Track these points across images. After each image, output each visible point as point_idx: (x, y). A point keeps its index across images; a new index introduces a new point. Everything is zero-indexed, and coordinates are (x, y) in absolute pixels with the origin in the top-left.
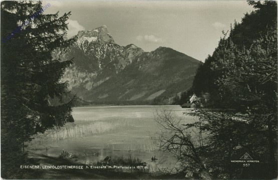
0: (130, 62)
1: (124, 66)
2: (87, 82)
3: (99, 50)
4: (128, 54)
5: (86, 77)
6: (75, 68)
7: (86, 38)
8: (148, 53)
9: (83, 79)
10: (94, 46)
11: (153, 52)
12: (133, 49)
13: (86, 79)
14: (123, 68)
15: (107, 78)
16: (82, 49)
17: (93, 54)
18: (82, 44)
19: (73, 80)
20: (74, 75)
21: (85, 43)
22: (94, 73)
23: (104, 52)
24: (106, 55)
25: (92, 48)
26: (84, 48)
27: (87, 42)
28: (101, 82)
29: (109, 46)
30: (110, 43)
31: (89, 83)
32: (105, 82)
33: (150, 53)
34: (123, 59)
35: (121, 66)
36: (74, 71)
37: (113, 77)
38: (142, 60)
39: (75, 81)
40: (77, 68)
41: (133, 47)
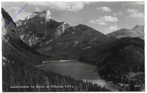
0: (63, 32)
1: (60, 34)
4: (62, 27)
5: (40, 39)
6: (33, 35)
8: (73, 27)
9: (38, 40)
11: (76, 27)
12: (65, 25)
13: (40, 41)
14: (59, 35)
15: (51, 40)
19: (32, 41)
20: (33, 38)
22: (44, 37)
28: (48, 42)
31: (41, 43)
32: (50, 42)
33: (74, 27)
34: (59, 30)
35: (58, 34)
36: (33, 36)
37: (54, 40)
38: (70, 31)
39: (33, 42)
40: (34, 35)
41: (65, 23)
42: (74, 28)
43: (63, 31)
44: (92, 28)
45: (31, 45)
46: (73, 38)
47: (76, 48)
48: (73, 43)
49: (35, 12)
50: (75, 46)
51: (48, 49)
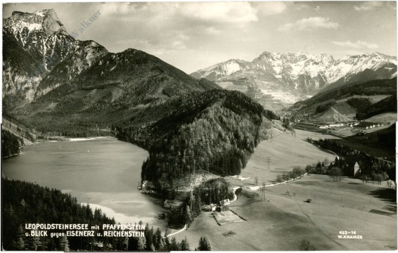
0: (88, 65)
1: (80, 70)
2: (27, 89)
3: (44, 43)
4: (87, 54)
5: (25, 82)
6: (9, 69)
7: (25, 24)
8: (113, 54)
9: (23, 84)
10: (38, 37)
11: (119, 54)
12: (93, 48)
13: (26, 86)
14: (79, 73)
15: (57, 85)
16: (20, 40)
17: (36, 48)
18: (19, 32)
19: (7, 86)
20: (8, 79)
21: (23, 32)
22: (38, 77)
23: (51, 46)
24: (55, 51)
25: (34, 40)
26: (22, 39)
27: (26, 30)
28: (48, 89)
29: (59, 38)
30: (61, 34)
31: (31, 91)
32: (54, 90)
33: (116, 55)
34: (79, 60)
35: (77, 69)
36: (9, 73)
37: (66, 84)
38: (104, 63)
39: (10, 88)
40: (12, 70)
41: (93, 44)
42: (114, 57)
43: (90, 63)
44: (159, 59)
46: (111, 82)
47: (116, 105)
48: (110, 95)
49: (16, 12)
50: (115, 102)
51: (47, 108)
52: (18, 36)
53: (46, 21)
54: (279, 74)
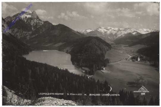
0: (46, 29)
3: (32, 21)
5: (27, 33)
6: (21, 29)
7: (26, 15)
8: (54, 25)
9: (25, 34)
11: (56, 25)
13: (27, 35)
14: (44, 31)
15: (37, 35)
17: (29, 23)
19: (21, 34)
20: (21, 32)
21: (25, 18)
22: (30, 32)
23: (34, 22)
24: (36, 24)
25: (29, 20)
27: (26, 17)
28: (34, 36)
29: (37, 20)
31: (28, 36)
36: (21, 30)
37: (40, 34)
38: (52, 28)
39: (21, 35)
45: (19, 37)
52: (24, 19)
53: (32, 15)
54: (104, 33)
